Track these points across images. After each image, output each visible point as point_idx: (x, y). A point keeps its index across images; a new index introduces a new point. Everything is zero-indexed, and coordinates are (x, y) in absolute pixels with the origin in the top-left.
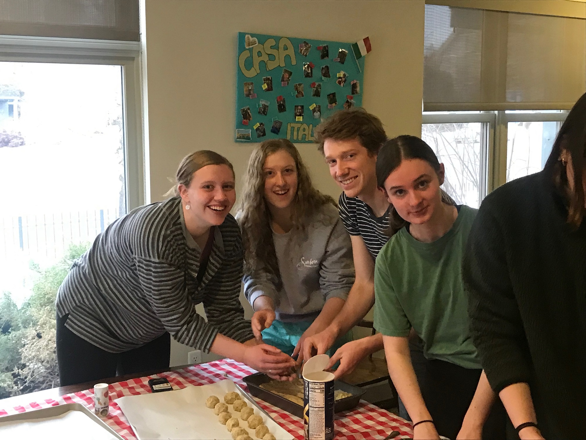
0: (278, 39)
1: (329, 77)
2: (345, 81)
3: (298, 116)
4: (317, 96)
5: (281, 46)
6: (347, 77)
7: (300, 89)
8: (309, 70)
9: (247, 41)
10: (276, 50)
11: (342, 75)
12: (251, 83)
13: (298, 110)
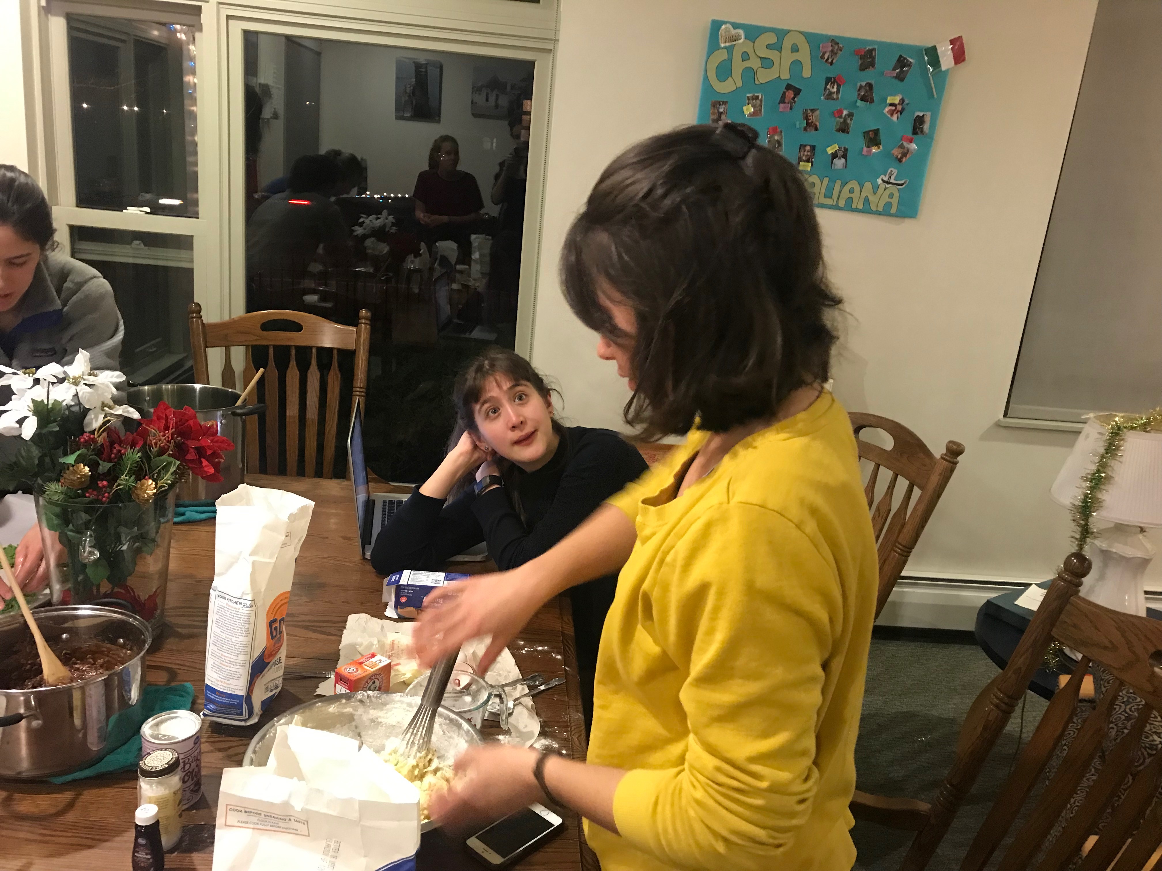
0: (781, 34)
1: (872, 101)
2: (902, 111)
3: (804, 161)
4: (843, 131)
5: (787, 44)
6: (908, 104)
7: (813, 118)
8: (833, 88)
9: (724, 34)
10: (776, 52)
11: (897, 100)
12: (723, 102)
13: (804, 151)
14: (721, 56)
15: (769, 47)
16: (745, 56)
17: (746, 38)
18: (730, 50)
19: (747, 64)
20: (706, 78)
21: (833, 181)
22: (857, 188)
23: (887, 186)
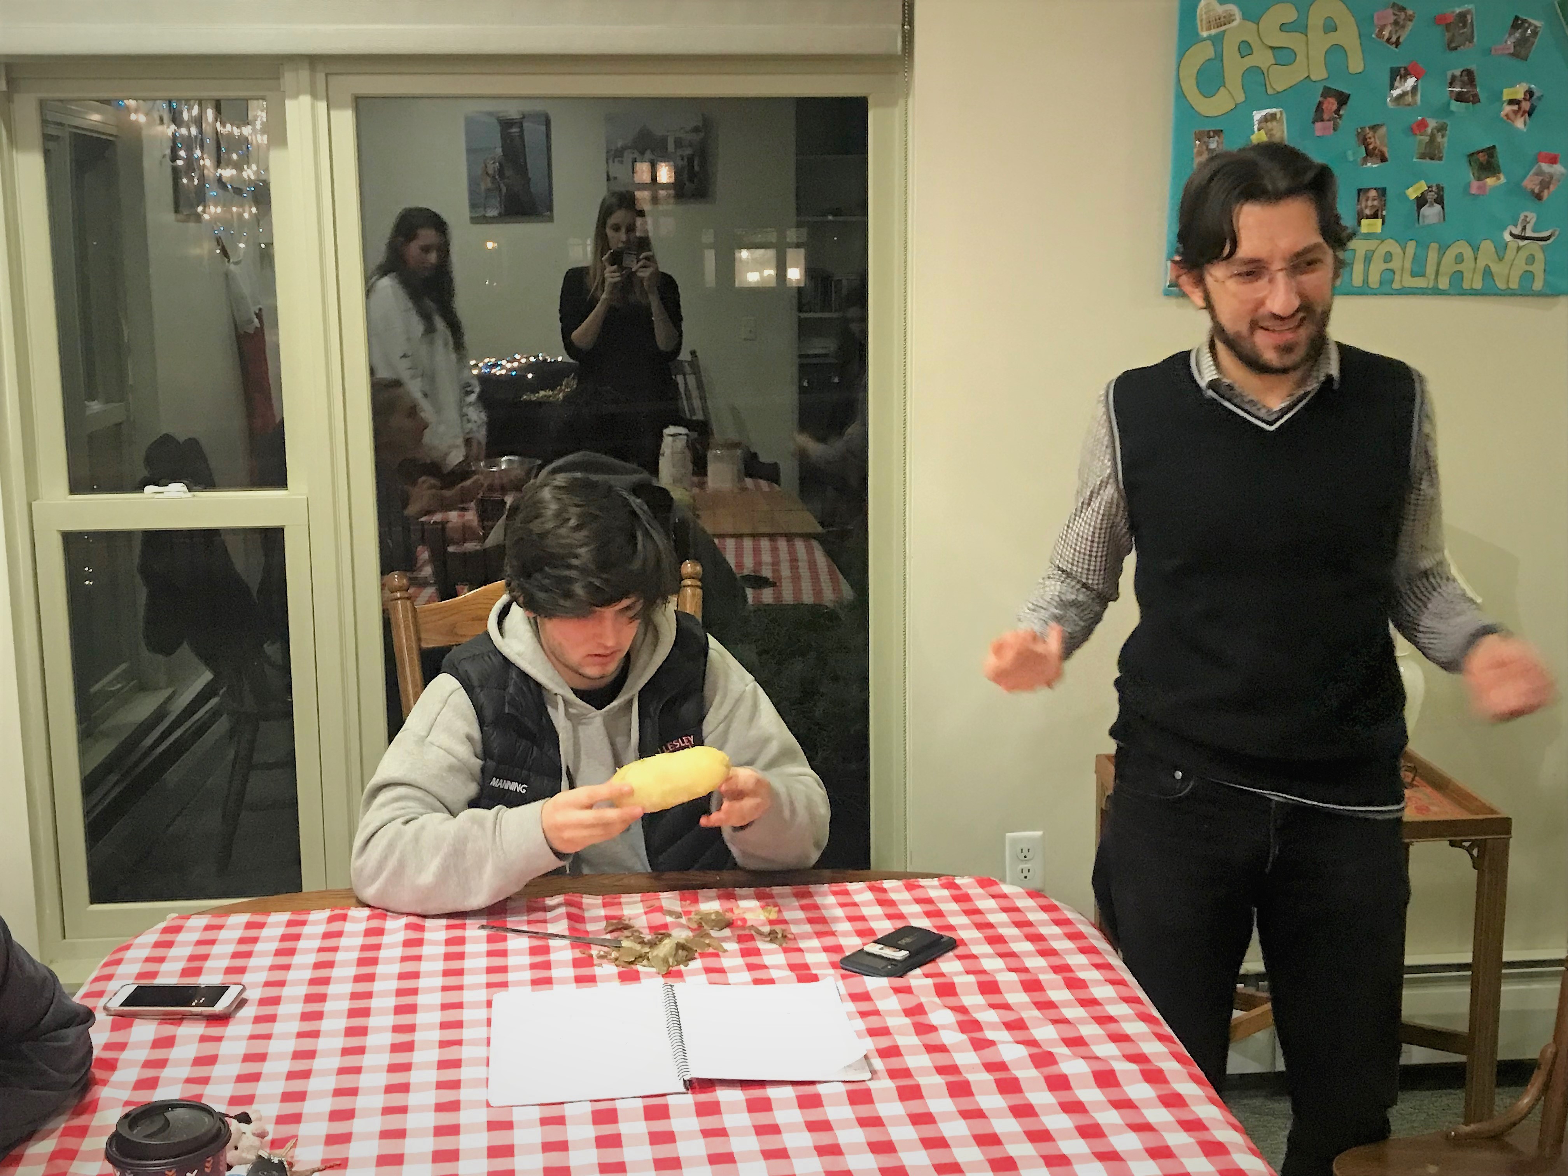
0: (1303, 4)
1: (1475, 99)
2: (1530, 114)
3: (1368, 217)
4: (1432, 159)
5: (1316, 21)
6: (1539, 98)
7: (1375, 141)
8: (1405, 85)
9: (1204, 17)
10: (1298, 35)
11: (1519, 92)
12: (1214, 131)
13: (1367, 200)
14: (1203, 53)
15: (1283, 27)
16: (1245, 49)
17: (1245, 17)
18: (1217, 41)
19: (1249, 61)
20: (1180, 95)
21: (1423, 246)
22: (1468, 253)
23: (1522, 243)
